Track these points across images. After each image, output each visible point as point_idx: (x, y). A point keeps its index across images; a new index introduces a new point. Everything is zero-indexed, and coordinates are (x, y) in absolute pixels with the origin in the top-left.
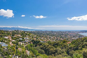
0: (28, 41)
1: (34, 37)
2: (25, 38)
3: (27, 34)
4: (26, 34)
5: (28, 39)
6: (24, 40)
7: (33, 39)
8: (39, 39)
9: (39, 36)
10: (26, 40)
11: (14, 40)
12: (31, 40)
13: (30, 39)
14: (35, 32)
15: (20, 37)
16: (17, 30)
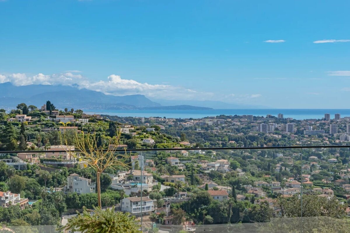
0: (151, 204)
1: (212, 176)
2: (123, 175)
3: (139, 143)
4: (132, 147)
5: (149, 184)
6: (108, 195)
7: (196, 188)
8: (262, 194)
9: (257, 171)
10: (126, 201)
11: (15, 189)
12: (183, 197)
13: (169, 193)
14: (216, 131)
15: (73, 169)
16: (40, 106)
